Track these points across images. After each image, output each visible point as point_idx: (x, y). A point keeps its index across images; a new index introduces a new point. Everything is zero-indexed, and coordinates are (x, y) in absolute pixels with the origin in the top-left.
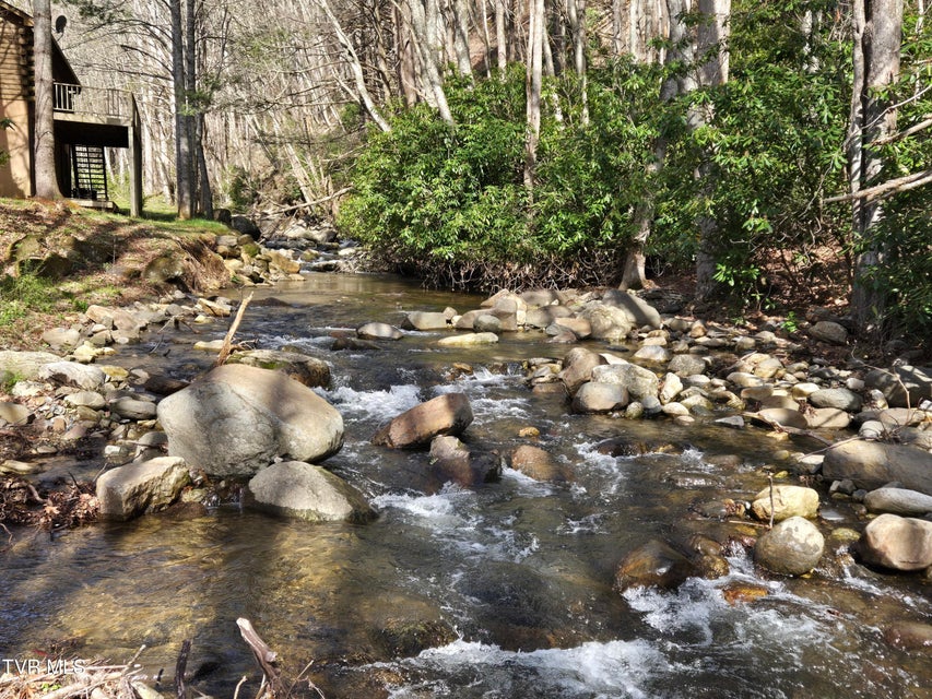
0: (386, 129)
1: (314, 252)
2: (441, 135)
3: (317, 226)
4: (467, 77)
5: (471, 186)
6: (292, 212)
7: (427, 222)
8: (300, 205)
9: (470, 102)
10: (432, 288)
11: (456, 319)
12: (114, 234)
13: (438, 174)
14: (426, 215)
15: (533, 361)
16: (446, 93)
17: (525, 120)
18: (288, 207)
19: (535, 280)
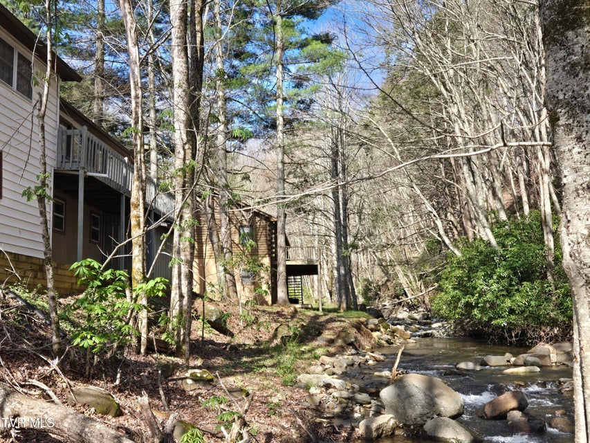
0: (458, 254)
1: (417, 326)
2: (492, 256)
3: (415, 311)
4: (504, 221)
5: (513, 283)
6: (400, 304)
7: (488, 305)
8: (404, 299)
9: (508, 235)
10: (494, 344)
11: (513, 359)
12: (318, 320)
13: (492, 277)
14: (487, 301)
15: (562, 379)
16: (492, 232)
17: (544, 242)
18: (397, 301)
19: (562, 337)
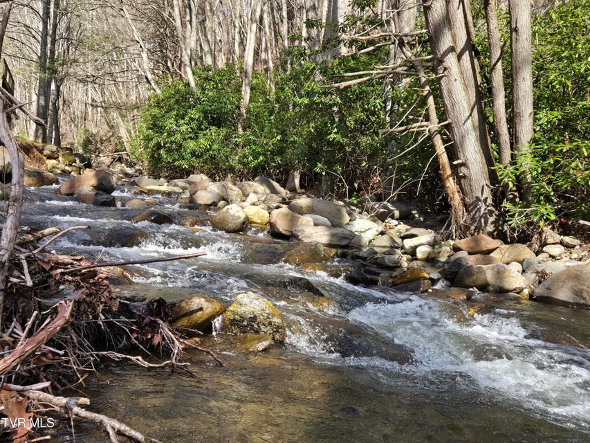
2: (188, 96)
4: (209, 66)
5: (203, 127)
7: (174, 146)
13: (184, 118)
14: (174, 142)
17: (241, 92)
